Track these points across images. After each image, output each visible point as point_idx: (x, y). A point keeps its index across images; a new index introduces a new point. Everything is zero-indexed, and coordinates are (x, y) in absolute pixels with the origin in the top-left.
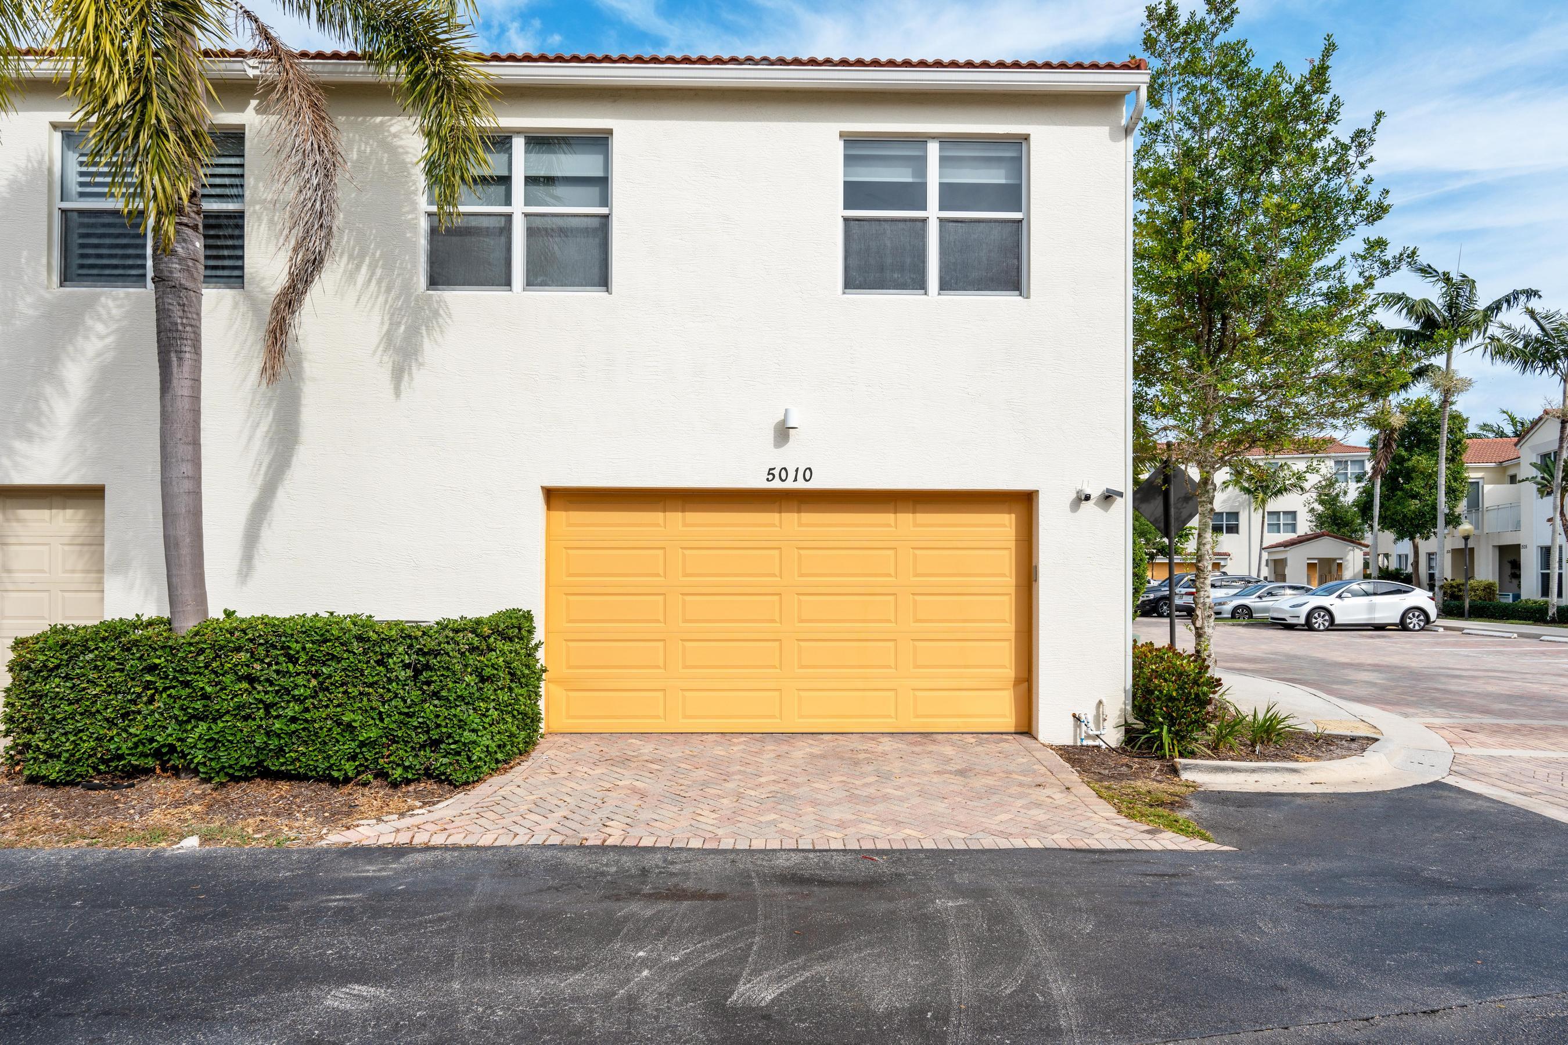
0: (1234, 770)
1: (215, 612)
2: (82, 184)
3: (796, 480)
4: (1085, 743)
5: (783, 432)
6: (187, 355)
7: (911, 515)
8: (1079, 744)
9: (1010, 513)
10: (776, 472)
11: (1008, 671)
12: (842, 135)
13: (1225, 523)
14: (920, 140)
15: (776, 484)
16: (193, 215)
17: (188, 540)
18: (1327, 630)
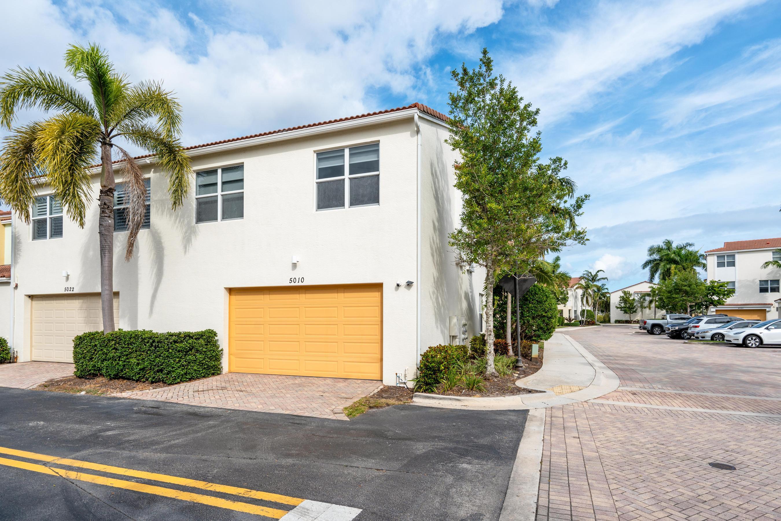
0: (433, 398)
1: (116, 329)
2: (118, 201)
3: (299, 282)
4: (399, 385)
5: (294, 266)
6: (107, 254)
7: (343, 294)
8: (396, 385)
9: (379, 292)
10: (292, 280)
11: (378, 355)
12: (315, 152)
13: (769, 286)
14: (341, 150)
15: (293, 284)
16: (108, 213)
17: (107, 308)
18: (758, 347)
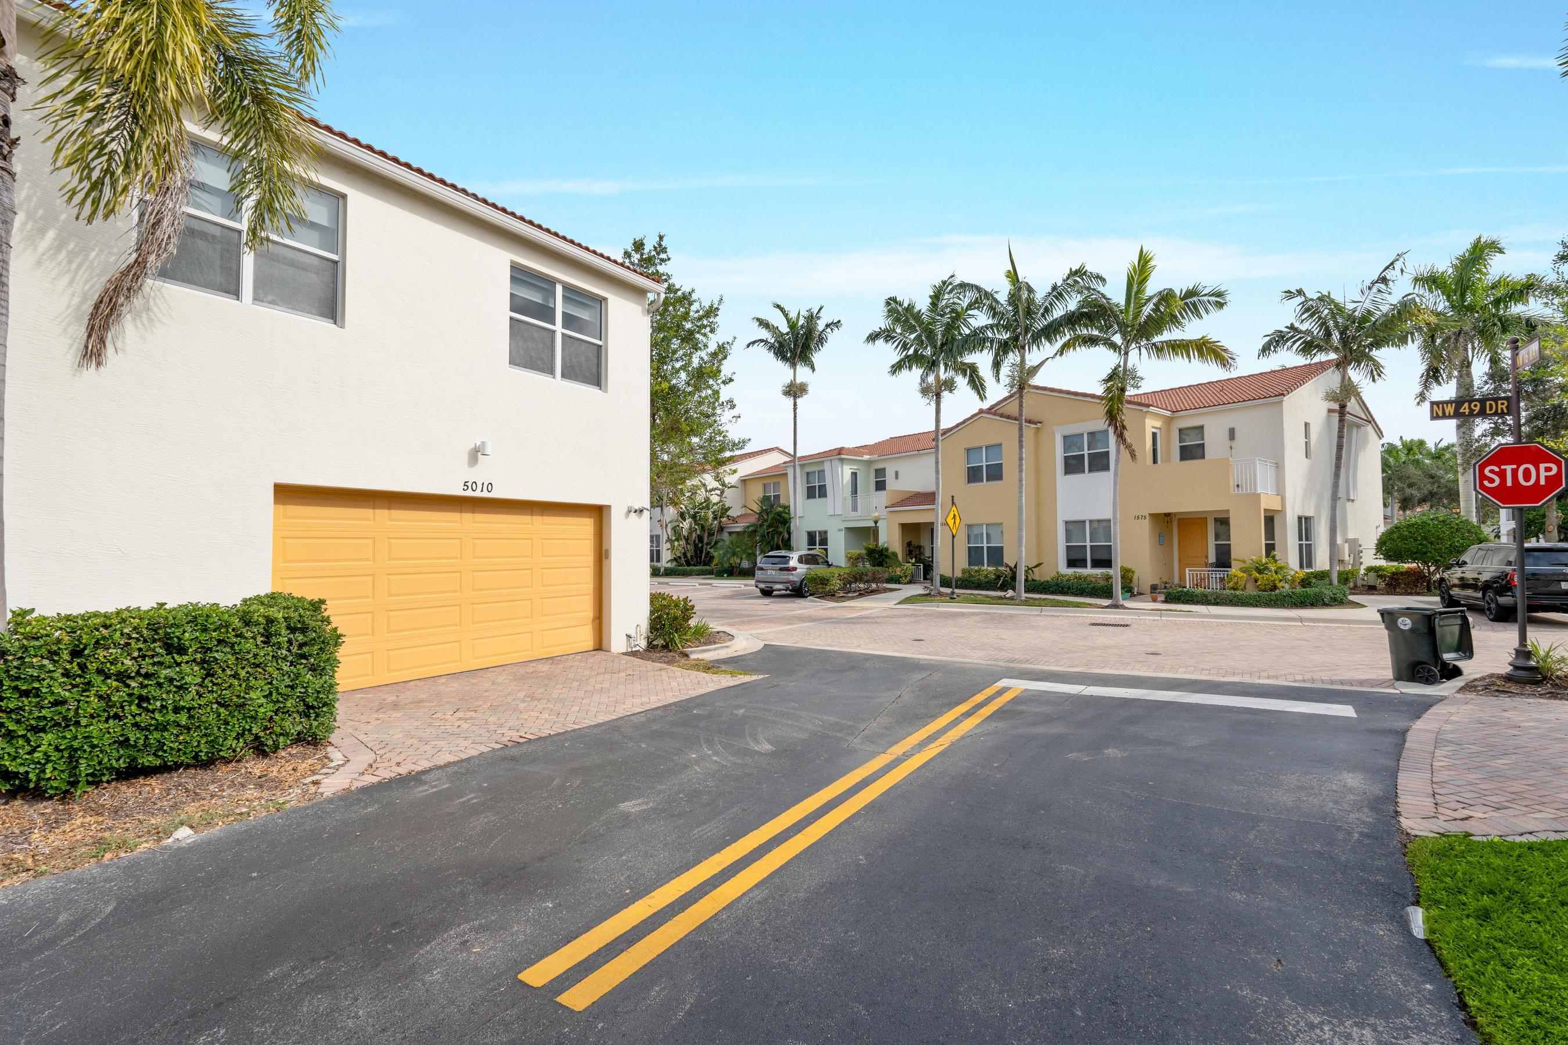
3: (482, 491)
4: (634, 649)
7: (540, 517)
8: (629, 650)
9: (590, 518)
10: (469, 484)
11: (589, 614)
12: (512, 262)
14: (552, 282)
15: (469, 493)
